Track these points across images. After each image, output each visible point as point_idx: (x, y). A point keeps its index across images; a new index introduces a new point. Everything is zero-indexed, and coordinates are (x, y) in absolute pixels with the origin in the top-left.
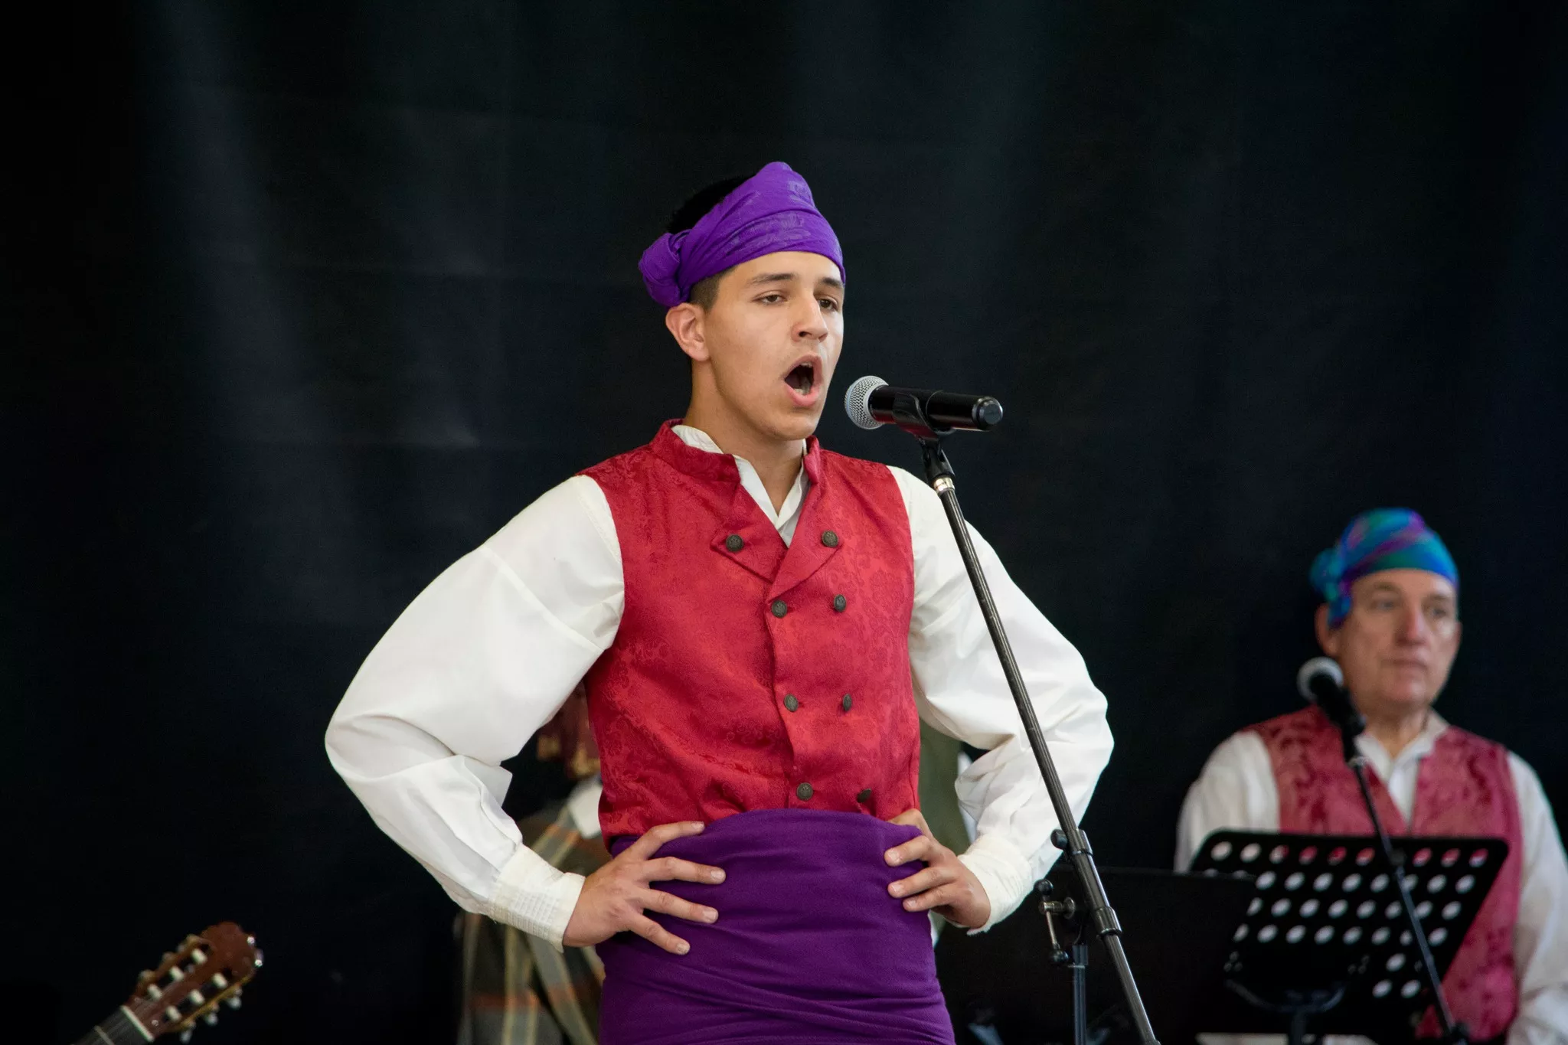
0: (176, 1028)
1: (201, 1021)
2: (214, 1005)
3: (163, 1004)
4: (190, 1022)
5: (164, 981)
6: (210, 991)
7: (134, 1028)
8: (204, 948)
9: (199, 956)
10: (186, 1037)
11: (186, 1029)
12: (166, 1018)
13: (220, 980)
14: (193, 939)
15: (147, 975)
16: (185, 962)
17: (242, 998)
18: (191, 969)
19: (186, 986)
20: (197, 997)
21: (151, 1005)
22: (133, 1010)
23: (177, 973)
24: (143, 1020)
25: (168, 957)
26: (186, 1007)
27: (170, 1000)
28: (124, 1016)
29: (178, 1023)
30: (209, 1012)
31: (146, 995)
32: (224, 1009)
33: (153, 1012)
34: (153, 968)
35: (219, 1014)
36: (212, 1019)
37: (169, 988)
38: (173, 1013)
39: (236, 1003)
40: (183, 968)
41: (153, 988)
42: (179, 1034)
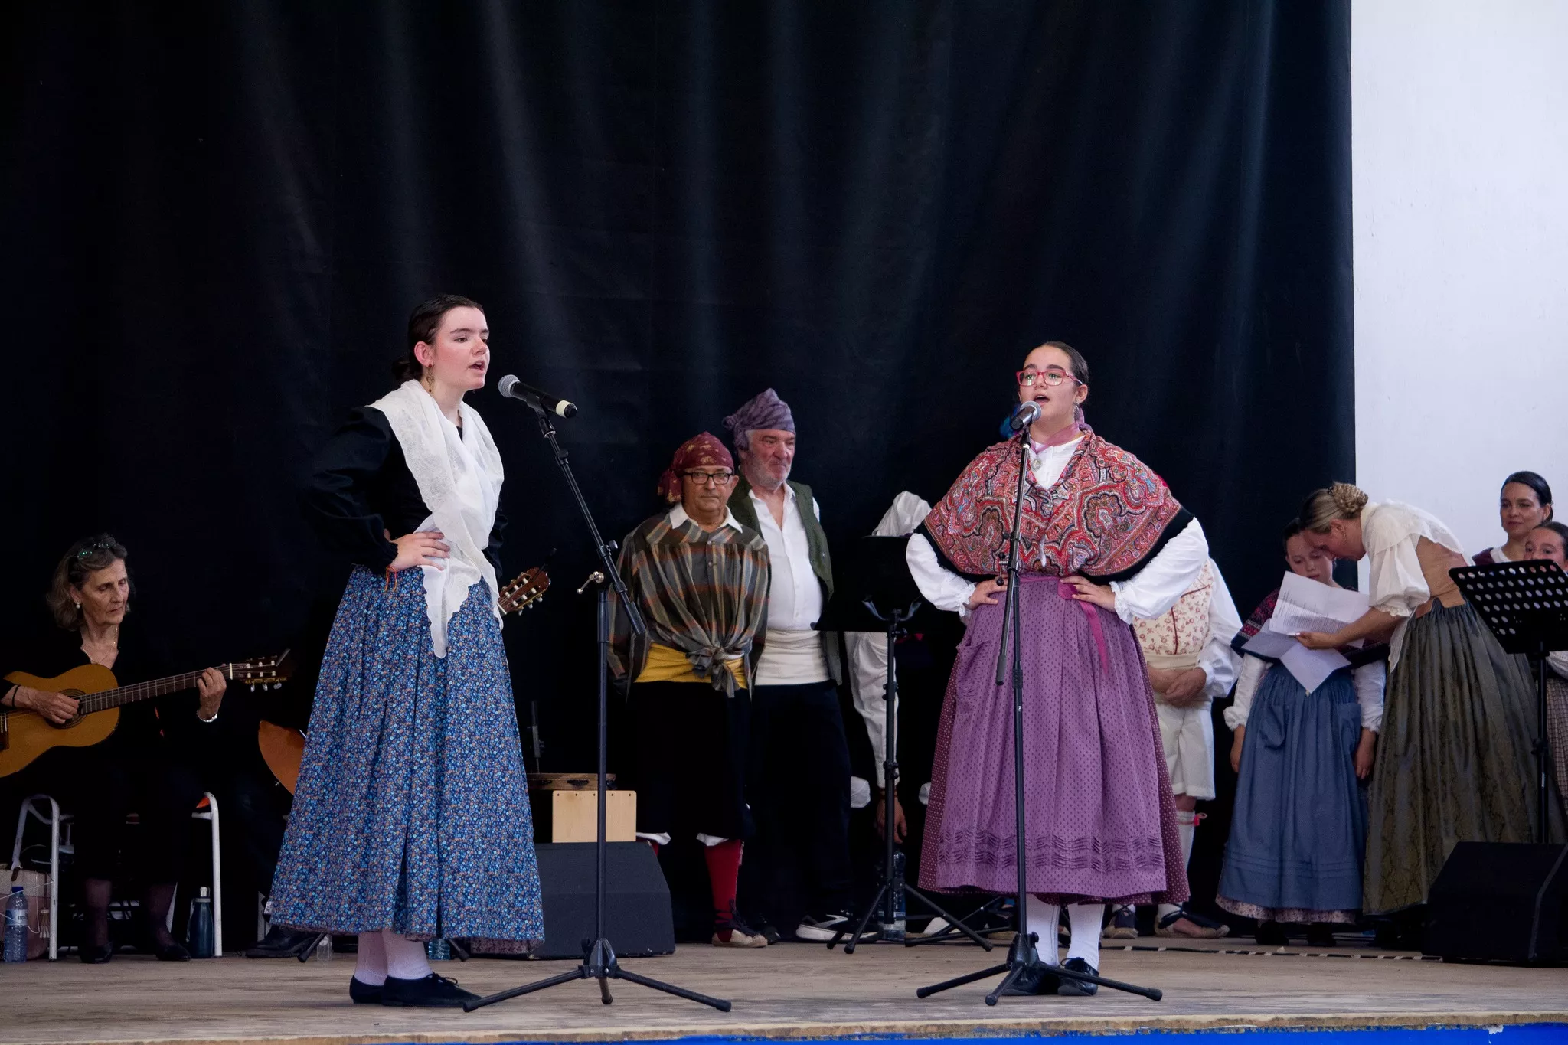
1: (526, 607)
2: (531, 601)
3: (511, 600)
4: (522, 607)
5: (511, 590)
6: (530, 595)
8: (527, 578)
9: (525, 581)
10: (520, 613)
11: (520, 610)
12: (512, 605)
13: (534, 591)
14: (523, 574)
16: (520, 583)
17: (543, 597)
18: (522, 586)
19: (520, 593)
20: (524, 597)
21: (506, 600)
23: (516, 587)
25: (513, 580)
26: (520, 601)
27: (514, 598)
29: (517, 607)
30: (530, 604)
32: (535, 602)
33: (507, 603)
34: (507, 586)
35: (534, 604)
36: (531, 606)
37: (513, 593)
38: (515, 603)
39: (541, 600)
40: (519, 586)
41: (507, 593)
42: (518, 612)
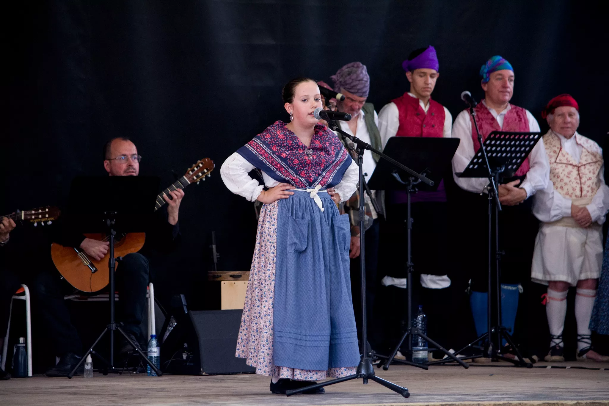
0: (196, 181)
1: (201, 180)
2: (204, 176)
3: (192, 175)
4: (199, 180)
5: (193, 170)
6: (203, 173)
7: (186, 181)
8: (202, 163)
9: (201, 165)
10: (198, 183)
11: (198, 181)
12: (193, 179)
13: (205, 171)
14: (199, 161)
15: (189, 169)
16: (198, 166)
17: (210, 174)
18: (198, 168)
19: (198, 172)
20: (200, 174)
21: (190, 176)
22: (186, 177)
23: (196, 169)
24: (188, 179)
25: (194, 165)
26: (198, 176)
27: (194, 175)
28: (184, 178)
29: (196, 180)
30: (203, 178)
31: (189, 173)
32: (206, 177)
33: (190, 177)
34: (190, 168)
35: (205, 178)
36: (204, 179)
37: (194, 172)
38: (195, 178)
39: (209, 176)
40: (197, 168)
41: (190, 172)
42: (196, 183)
